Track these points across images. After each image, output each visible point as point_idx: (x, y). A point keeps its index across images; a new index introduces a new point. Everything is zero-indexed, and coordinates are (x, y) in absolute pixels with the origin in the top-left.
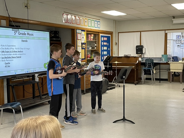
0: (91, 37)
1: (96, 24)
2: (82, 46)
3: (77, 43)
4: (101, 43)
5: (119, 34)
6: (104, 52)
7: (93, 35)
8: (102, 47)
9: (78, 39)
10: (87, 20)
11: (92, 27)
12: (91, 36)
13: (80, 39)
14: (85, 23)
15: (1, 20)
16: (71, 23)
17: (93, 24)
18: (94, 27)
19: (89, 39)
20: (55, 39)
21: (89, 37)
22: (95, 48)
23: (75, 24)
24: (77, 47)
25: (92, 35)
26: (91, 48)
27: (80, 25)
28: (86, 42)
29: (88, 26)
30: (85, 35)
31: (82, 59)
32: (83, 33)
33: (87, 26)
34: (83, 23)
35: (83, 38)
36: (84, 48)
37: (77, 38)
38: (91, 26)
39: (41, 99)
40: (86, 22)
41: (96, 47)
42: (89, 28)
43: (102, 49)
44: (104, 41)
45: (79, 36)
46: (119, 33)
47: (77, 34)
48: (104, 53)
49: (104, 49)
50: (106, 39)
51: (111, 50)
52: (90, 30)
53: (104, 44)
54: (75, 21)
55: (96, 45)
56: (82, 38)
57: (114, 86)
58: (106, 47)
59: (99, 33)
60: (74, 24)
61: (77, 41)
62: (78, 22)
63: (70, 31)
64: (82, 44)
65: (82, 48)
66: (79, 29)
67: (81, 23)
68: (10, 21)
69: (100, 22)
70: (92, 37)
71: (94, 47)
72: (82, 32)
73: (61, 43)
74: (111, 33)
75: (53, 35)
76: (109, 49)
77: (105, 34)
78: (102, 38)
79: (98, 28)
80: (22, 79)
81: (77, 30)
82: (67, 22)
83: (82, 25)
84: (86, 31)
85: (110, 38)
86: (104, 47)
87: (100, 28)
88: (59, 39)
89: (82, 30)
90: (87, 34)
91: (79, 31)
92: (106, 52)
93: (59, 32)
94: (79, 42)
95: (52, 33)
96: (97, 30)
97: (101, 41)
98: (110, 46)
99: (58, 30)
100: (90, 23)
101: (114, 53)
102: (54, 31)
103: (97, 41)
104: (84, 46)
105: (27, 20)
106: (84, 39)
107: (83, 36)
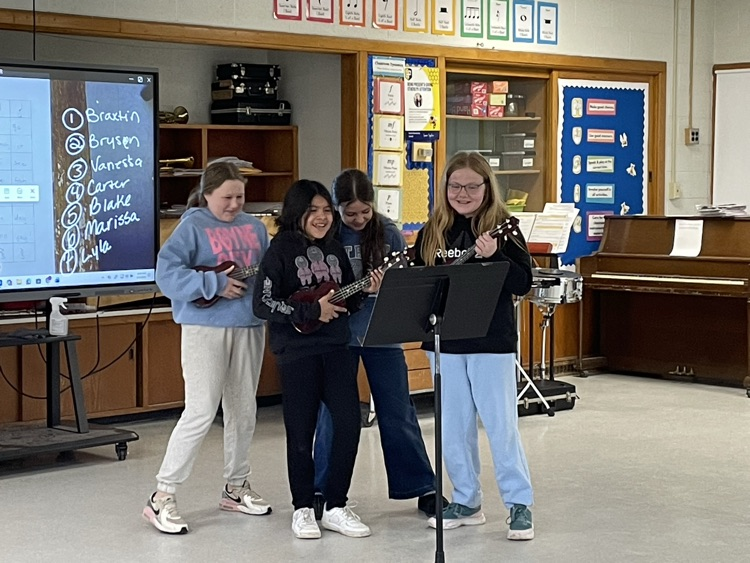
0: (488, 99)
1: (524, 18)
2: (410, 151)
3: (371, 132)
4: (567, 134)
5: (715, 75)
6: (589, 187)
7: (503, 86)
8: (577, 159)
9: (383, 108)
11: (490, 37)
12: (490, 91)
13: (397, 109)
14: (439, 15)
16: (331, 21)
17: (498, 23)
18: (507, 38)
19: (476, 112)
20: (248, 111)
21: (479, 99)
22: (528, 162)
23: (363, 25)
24: (375, 153)
25: (496, 84)
26: (497, 161)
27: (395, 28)
28: (437, 128)
29: (463, 34)
30: (436, 87)
31: (406, 226)
32: (420, 73)
33: (452, 33)
34: (421, 15)
35: (418, 102)
36: (428, 159)
37: (371, 106)
38: (480, 36)
39: (79, 432)
40: (444, 10)
41: (530, 153)
42: (471, 43)
43: (577, 170)
44: (589, 121)
45: (388, 95)
46: (717, 67)
47: (370, 80)
48: (589, 195)
49: (590, 168)
50: (608, 107)
51: (645, 176)
52: (473, 57)
53: (589, 139)
54: (359, 9)
55: (529, 143)
56: (410, 103)
57: (563, 396)
58: (612, 159)
59: (550, 71)
60: (354, 24)
61: (371, 124)
62: (386, 13)
63: (337, 66)
64: (411, 138)
65: (412, 165)
67: (410, 15)
69: (556, 6)
70: (498, 100)
71: (522, 157)
72: (416, 70)
73: (291, 132)
74: (654, 73)
75: (240, 90)
76: (631, 170)
77: (598, 76)
78: (577, 103)
79: (540, 41)
81: (374, 61)
82: (304, 18)
83: (417, 31)
84: (442, 63)
85: (646, 100)
86: (590, 159)
87: (555, 43)
88: (280, 111)
89: (413, 61)
90: (451, 79)
91: (390, 67)
92: (605, 187)
93: (277, 73)
94: (390, 129)
95: (234, 80)
96: (533, 54)
97: (561, 120)
98: (645, 153)
99: (274, 62)
100: (478, 13)
101: (671, 193)
102: (247, 67)
103: (539, 121)
104: (421, 152)
105: (30, 12)
106: (425, 111)
107: (422, 93)
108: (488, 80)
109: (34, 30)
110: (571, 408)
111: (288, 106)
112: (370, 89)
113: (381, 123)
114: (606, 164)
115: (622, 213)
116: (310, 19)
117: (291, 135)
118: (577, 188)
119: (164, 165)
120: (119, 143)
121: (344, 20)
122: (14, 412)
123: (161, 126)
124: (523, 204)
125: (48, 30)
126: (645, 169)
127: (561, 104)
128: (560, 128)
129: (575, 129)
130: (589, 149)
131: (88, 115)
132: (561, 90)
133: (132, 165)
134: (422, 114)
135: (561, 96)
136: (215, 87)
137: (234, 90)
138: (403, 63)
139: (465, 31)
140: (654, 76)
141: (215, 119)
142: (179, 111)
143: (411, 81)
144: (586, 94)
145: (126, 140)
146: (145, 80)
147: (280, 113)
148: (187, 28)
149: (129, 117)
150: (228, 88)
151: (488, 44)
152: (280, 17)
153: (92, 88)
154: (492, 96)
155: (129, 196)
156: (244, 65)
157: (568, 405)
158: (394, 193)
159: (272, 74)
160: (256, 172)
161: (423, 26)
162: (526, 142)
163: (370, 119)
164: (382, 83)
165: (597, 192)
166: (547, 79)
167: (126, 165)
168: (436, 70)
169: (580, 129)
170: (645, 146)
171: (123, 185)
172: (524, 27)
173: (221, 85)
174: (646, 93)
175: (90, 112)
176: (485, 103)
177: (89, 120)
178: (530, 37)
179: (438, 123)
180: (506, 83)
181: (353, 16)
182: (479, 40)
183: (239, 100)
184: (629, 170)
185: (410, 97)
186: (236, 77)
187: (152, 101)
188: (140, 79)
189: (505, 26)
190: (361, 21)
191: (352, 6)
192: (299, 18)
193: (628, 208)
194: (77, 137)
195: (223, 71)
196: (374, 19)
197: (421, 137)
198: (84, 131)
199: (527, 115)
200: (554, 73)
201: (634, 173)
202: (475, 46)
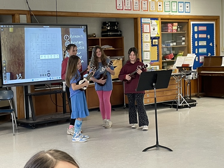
0: (172, 28)
2: (152, 42)
3: (142, 38)
4: (193, 36)
6: (200, 49)
7: (176, 24)
8: (196, 42)
9: (145, 31)
10: (162, 2)
11: (172, 12)
12: (173, 26)
13: (149, 32)
14: (159, 7)
15: (20, 15)
16: (131, 10)
17: (174, 8)
18: (177, 12)
19: (169, 31)
20: (111, 33)
21: (170, 28)
22: (183, 43)
23: (139, 10)
24: (143, 43)
25: (174, 24)
26: (175, 43)
27: (147, 11)
28: (159, 36)
29: (165, 11)
30: (159, 25)
31: (152, 61)
32: (154, 22)
33: (162, 11)
34: (154, 7)
35: (154, 29)
36: (157, 44)
37: (142, 31)
38: (170, 11)
40: (160, 5)
41: (184, 41)
42: (167, 13)
43: (196, 45)
44: (199, 32)
45: (146, 28)
47: (141, 24)
48: (200, 51)
49: (200, 44)
50: (204, 28)
51: (215, 46)
52: (168, 17)
53: (199, 37)
54: (138, 6)
55: (183, 39)
56: (152, 30)
58: (206, 42)
59: (188, 20)
60: (137, 10)
61: (142, 35)
62: (145, 7)
63: (133, 21)
64: (152, 39)
65: (153, 45)
66: (145, 18)
67: (151, 7)
68: (31, 15)
69: (189, 3)
70: (175, 28)
72: (153, 21)
74: (216, 19)
76: (211, 44)
77: (201, 20)
78: (196, 28)
79: (185, 12)
80: (49, 88)
81: (142, 19)
82: (124, 9)
83: (153, 11)
84: (160, 19)
85: (214, 26)
86: (200, 42)
87: (190, 12)
88: (119, 33)
89: (152, 19)
90: (162, 23)
91: (146, 21)
92: (204, 49)
93: (118, 23)
94: (147, 36)
95: (107, 26)
96: (184, 16)
97: (192, 32)
98: (215, 40)
99: (117, 21)
100: (169, 6)
101: (222, 50)
102: (110, 22)
103: (186, 33)
104: (155, 42)
105: (55, 11)
106: (156, 31)
107: (155, 27)
108: (172, 23)
109: (57, 16)
110: (195, 106)
111: (121, 32)
112: (141, 26)
113: (144, 35)
114: (204, 43)
115: (209, 56)
116: (125, 10)
117: (122, 39)
118: (196, 49)
119: (90, 48)
120: (78, 43)
121: (134, 9)
122: (55, 110)
123: (89, 38)
124: (182, 54)
125: (60, 16)
126: (215, 44)
127: (192, 28)
128: (192, 34)
129: (195, 34)
130: (199, 39)
131: (70, 37)
132: (191, 24)
133: (81, 48)
134: (155, 32)
135: (192, 26)
136: (102, 28)
137: (107, 28)
138: (150, 19)
139: (166, 10)
140: (217, 20)
141: (103, 36)
142: (93, 34)
143: (152, 24)
144: (198, 25)
145: (80, 42)
146: (84, 27)
147: (119, 34)
148: (94, 14)
149: (80, 37)
150: (105, 28)
151: (172, 14)
152: (118, 9)
153: (71, 30)
154: (173, 27)
155: (81, 56)
156: (109, 22)
157: (194, 105)
158: (148, 53)
159: (116, 24)
160: (113, 49)
161: (154, 10)
162: (183, 38)
163: (141, 34)
164: (144, 25)
165: (202, 50)
166: (188, 22)
167: (80, 49)
168: (158, 21)
169: (197, 34)
170: (214, 38)
171: (79, 53)
172: (181, 9)
173: (104, 27)
174: (214, 24)
175: (71, 36)
176: (172, 29)
177: (71, 38)
178: (183, 11)
179: (159, 34)
180: (177, 23)
181: (136, 8)
182: (169, 13)
183: (108, 31)
184: (210, 44)
185: (152, 28)
186: (107, 25)
187: (86, 32)
188: (83, 27)
189: (176, 9)
190: (138, 9)
191: (136, 6)
192: (123, 10)
193: (210, 54)
194: (68, 42)
195: (104, 24)
196: (142, 9)
197: (155, 38)
198: (70, 40)
199: (183, 31)
200: (190, 20)
201: (212, 45)
202: (168, 14)
